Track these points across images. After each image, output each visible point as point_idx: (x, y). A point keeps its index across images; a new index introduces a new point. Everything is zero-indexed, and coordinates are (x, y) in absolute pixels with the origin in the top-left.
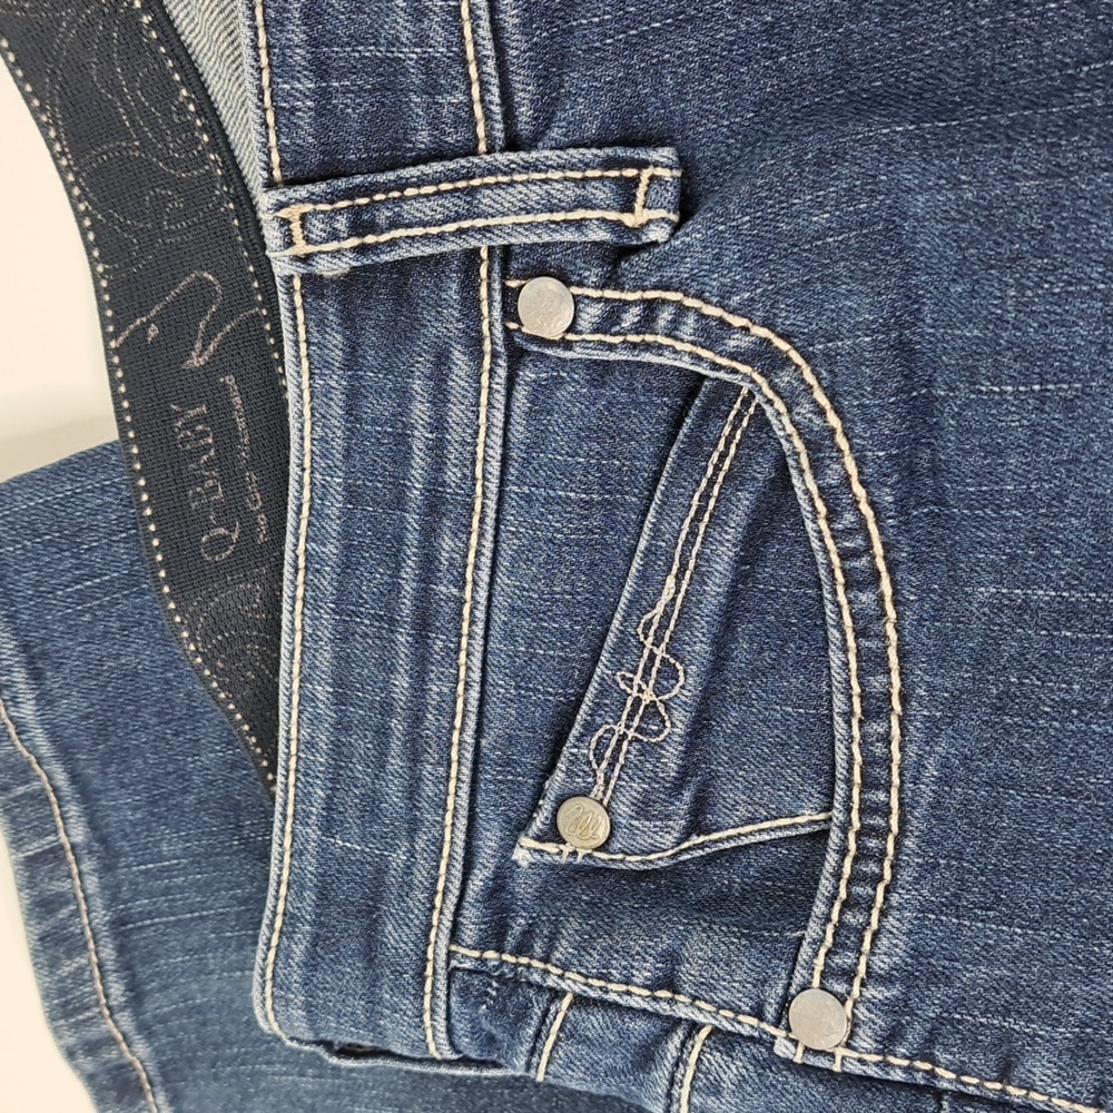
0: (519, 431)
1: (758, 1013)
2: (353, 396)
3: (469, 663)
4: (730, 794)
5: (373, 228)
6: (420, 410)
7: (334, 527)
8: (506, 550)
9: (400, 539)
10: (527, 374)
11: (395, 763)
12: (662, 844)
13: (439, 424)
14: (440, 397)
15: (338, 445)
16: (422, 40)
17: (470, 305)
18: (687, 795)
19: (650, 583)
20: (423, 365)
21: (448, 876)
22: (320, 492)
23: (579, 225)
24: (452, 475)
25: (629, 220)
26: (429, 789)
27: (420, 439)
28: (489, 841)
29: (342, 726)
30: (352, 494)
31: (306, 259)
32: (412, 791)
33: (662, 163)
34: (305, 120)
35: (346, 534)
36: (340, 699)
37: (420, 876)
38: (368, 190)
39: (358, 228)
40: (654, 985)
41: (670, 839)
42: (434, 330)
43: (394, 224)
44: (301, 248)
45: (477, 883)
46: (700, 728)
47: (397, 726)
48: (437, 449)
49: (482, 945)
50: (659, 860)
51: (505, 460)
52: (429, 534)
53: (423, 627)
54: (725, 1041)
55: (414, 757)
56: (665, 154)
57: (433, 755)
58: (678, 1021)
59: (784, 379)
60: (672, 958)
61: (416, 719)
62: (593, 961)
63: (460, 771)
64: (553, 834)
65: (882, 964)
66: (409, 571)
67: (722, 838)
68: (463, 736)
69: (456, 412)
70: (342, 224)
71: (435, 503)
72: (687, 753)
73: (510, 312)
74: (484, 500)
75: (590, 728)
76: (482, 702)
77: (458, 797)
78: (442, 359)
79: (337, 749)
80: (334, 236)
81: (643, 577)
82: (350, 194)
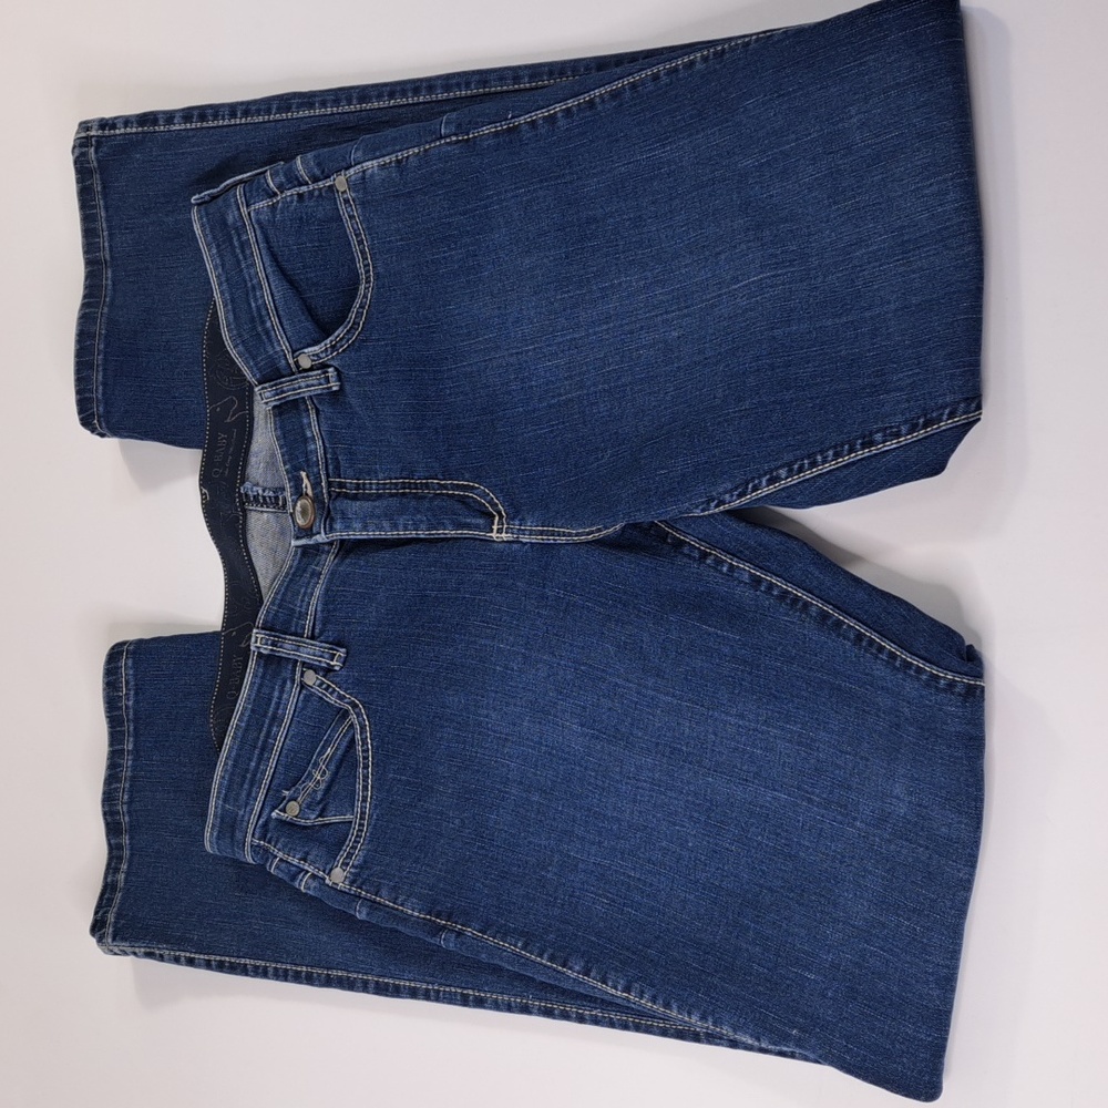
0: (300, 704)
1: (324, 871)
2: (261, 685)
3: (273, 763)
4: (331, 808)
5: (276, 646)
6: (276, 694)
7: (245, 719)
8: (291, 733)
9: (263, 725)
10: (304, 692)
11: (246, 786)
12: (312, 819)
13: (280, 698)
14: (282, 692)
15: (252, 698)
16: (301, 607)
17: (294, 671)
18: (321, 806)
19: (324, 748)
20: (279, 682)
21: (253, 819)
22: (245, 709)
23: (320, 662)
24: (280, 712)
25: (332, 663)
26: (253, 795)
27: (275, 700)
28: (267, 811)
29: (232, 774)
30: (253, 711)
31: (258, 648)
32: (249, 795)
33: (342, 652)
34: (271, 615)
35: (248, 721)
36: (234, 766)
37: (246, 818)
38: (279, 637)
39: (272, 645)
40: (300, 859)
41: (314, 816)
42: (284, 674)
43: (281, 647)
44: (258, 644)
45: (260, 822)
46: (328, 789)
47: (249, 776)
48: (278, 704)
49: (260, 839)
50: (309, 823)
51: (295, 711)
52: (271, 726)
53: (263, 749)
54: (314, 877)
55: (252, 785)
56: (344, 650)
57: (257, 785)
58: (303, 870)
59: (357, 710)
60: (307, 853)
61: (255, 775)
62: (286, 850)
63: (262, 792)
64: (284, 810)
65: (356, 863)
66: (263, 735)
67: (327, 820)
68: (266, 781)
69: (285, 696)
70: (269, 642)
71: (274, 718)
72: (324, 795)
73: (302, 676)
74: (287, 721)
75: (304, 782)
76: (274, 773)
77: (261, 797)
78: (284, 682)
79: (230, 780)
80: (266, 644)
81: (323, 746)
82: (275, 636)
